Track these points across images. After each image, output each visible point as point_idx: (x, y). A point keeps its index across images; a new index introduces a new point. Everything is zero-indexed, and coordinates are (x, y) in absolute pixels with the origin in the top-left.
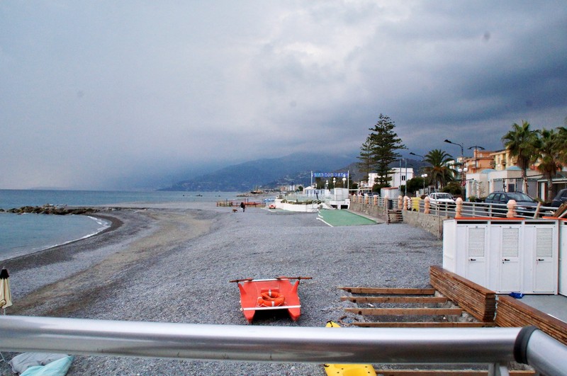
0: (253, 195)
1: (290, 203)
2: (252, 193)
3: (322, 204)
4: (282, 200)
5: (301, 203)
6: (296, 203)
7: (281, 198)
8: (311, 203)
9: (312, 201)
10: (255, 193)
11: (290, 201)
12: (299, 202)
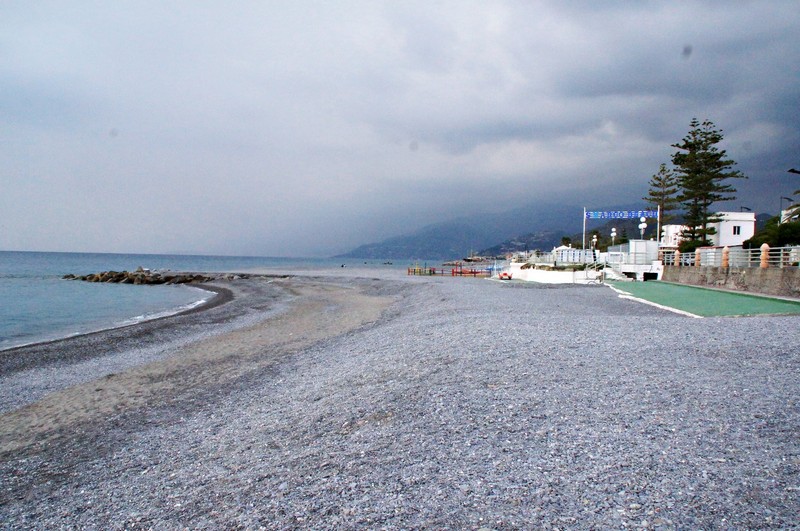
0: (467, 263)
1: (540, 267)
2: (465, 260)
3: (605, 270)
4: (523, 264)
5: (563, 269)
6: (554, 269)
7: (520, 260)
8: (582, 268)
9: (585, 265)
10: (469, 261)
11: (540, 264)
12: (559, 265)
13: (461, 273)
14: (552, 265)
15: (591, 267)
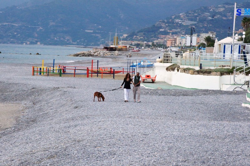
0: (108, 53)
1: (185, 70)
2: (106, 48)
4: (168, 65)
5: (209, 72)
6: (199, 72)
7: (166, 59)
8: (230, 72)
9: (234, 68)
10: (112, 49)
11: (186, 67)
12: (205, 68)
13: (98, 73)
14: (198, 68)
15: (240, 70)
